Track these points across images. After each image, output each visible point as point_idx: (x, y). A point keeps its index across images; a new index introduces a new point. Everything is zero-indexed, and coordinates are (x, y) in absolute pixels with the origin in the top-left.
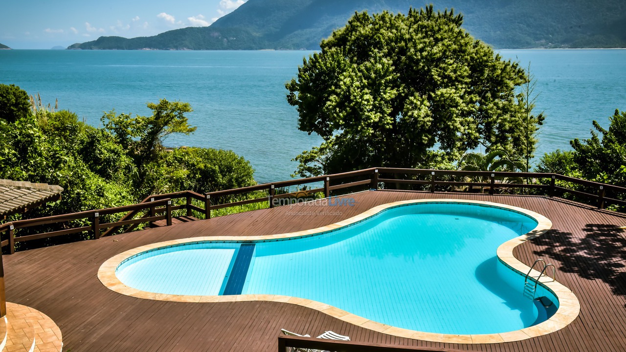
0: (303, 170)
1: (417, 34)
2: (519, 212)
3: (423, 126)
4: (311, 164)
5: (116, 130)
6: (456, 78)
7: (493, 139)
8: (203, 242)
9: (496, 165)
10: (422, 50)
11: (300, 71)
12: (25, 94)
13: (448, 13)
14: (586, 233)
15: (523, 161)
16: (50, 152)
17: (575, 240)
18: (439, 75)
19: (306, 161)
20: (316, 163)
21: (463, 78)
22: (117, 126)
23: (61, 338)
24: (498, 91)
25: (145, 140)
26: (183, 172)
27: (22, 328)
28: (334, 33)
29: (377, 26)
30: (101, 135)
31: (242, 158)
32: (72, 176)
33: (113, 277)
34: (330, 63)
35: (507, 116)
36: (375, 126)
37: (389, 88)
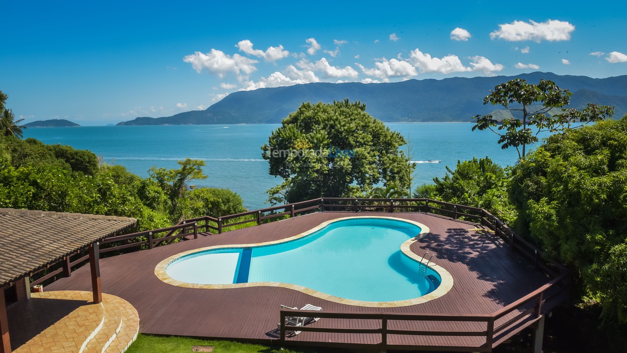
0: (271, 199)
1: (340, 116)
2: (409, 223)
3: (346, 171)
4: (276, 196)
5: (157, 178)
6: (364, 142)
7: (388, 178)
8: (219, 249)
9: (392, 194)
10: (344, 126)
11: (270, 139)
12: (94, 155)
13: (358, 103)
14: (448, 234)
15: (408, 191)
16: (120, 194)
17: (442, 239)
18: (354, 141)
19: (274, 193)
20: (280, 195)
21: (368, 142)
22: (158, 176)
23: (138, 316)
24: (389, 149)
25: (176, 184)
26: (200, 204)
27: (112, 310)
28: (290, 115)
29: (316, 111)
30: (148, 181)
31: (236, 193)
32: (134, 209)
33: (164, 274)
34: (289, 134)
35: (395, 164)
36: (317, 171)
37: (325, 149)
